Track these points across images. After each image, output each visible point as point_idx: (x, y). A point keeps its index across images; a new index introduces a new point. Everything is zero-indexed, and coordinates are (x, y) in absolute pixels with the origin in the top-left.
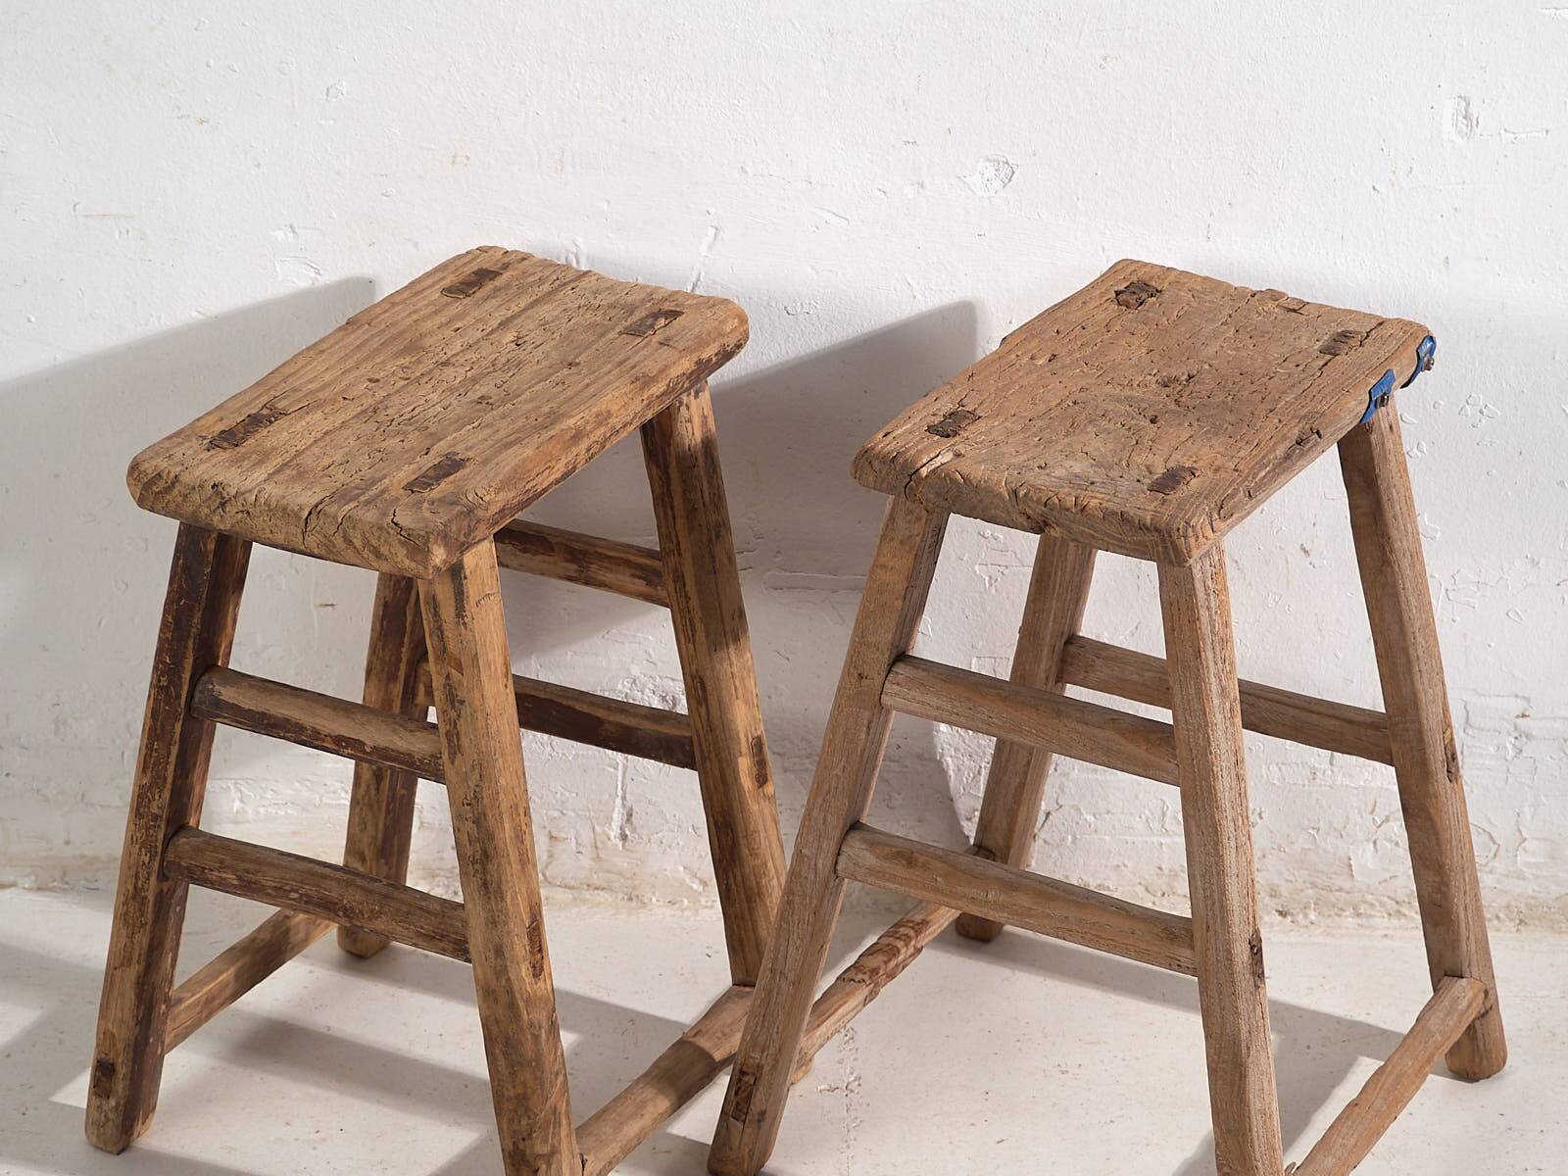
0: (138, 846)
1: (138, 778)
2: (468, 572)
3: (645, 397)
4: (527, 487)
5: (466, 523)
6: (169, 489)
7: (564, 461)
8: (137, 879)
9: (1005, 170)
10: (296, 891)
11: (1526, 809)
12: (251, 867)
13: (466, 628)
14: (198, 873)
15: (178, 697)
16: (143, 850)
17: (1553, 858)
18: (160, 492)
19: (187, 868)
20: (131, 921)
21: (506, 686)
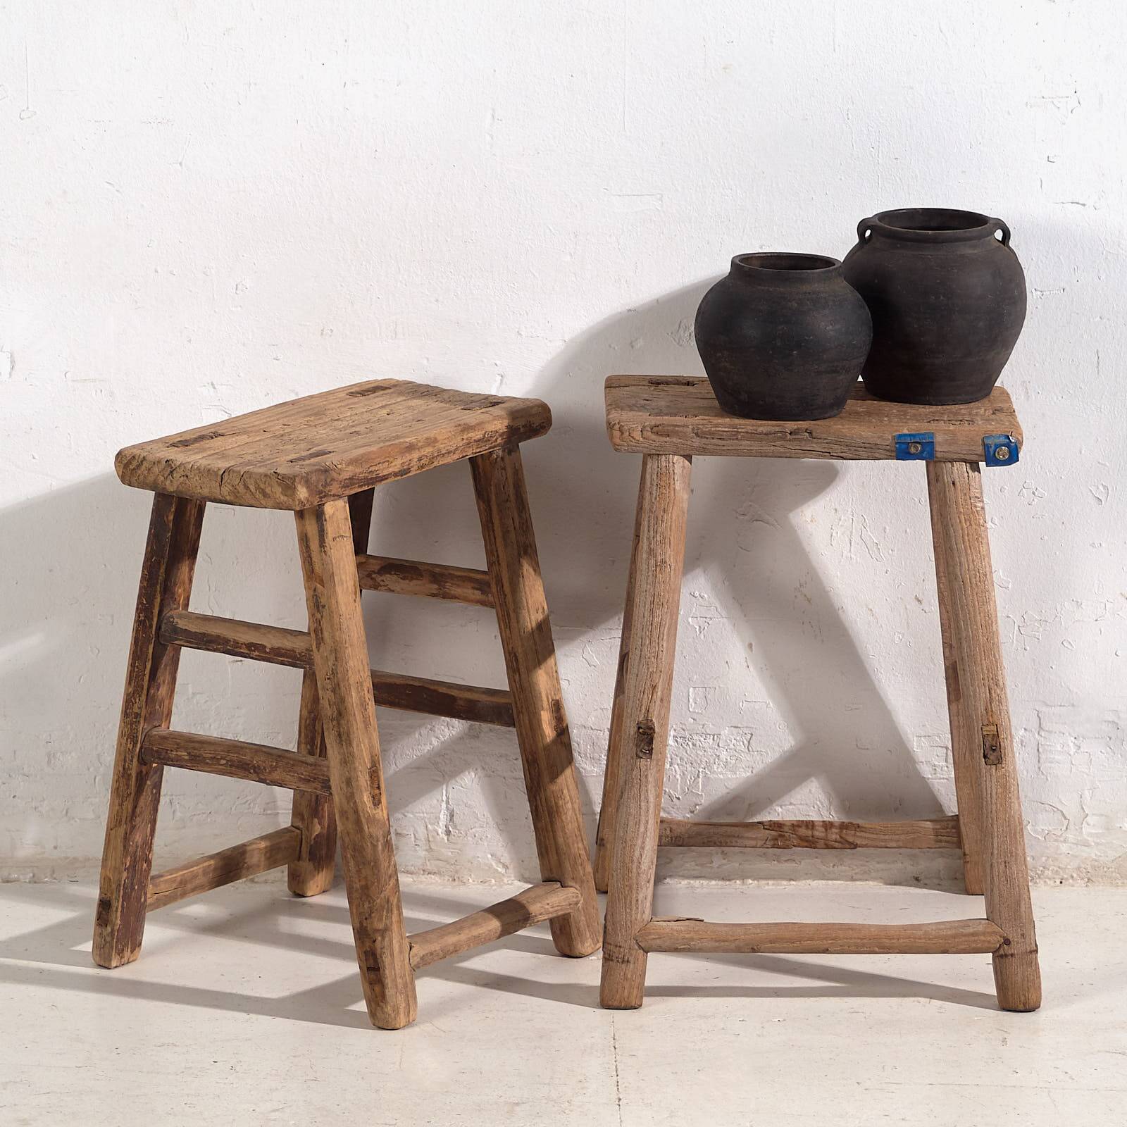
0: (125, 738)
1: (126, 689)
2: (327, 516)
3: (465, 437)
4: (372, 469)
5: (323, 477)
6: (139, 466)
7: (399, 462)
8: (125, 762)
10: (224, 759)
11: (1086, 792)
12: (197, 745)
13: (326, 554)
14: (164, 754)
15: (151, 626)
16: (129, 740)
17: (1108, 829)
18: (134, 469)
19: (157, 751)
20: (121, 793)
21: (355, 601)
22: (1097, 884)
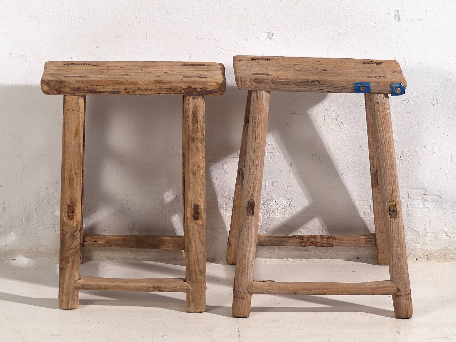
9: (270, 35)
11: (427, 223)
17: (436, 238)
22: (431, 260)
